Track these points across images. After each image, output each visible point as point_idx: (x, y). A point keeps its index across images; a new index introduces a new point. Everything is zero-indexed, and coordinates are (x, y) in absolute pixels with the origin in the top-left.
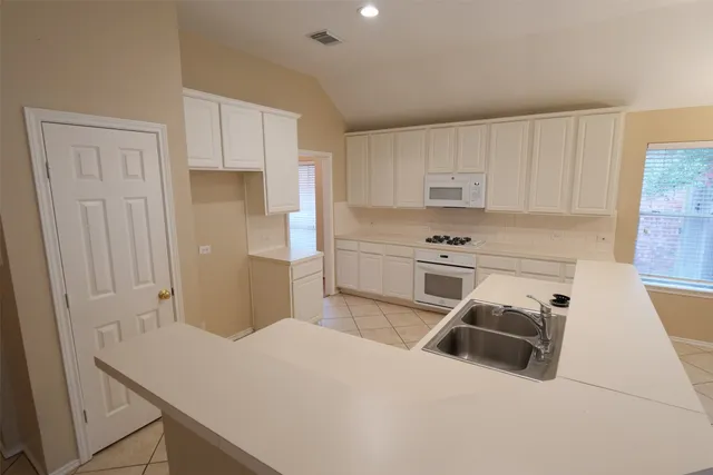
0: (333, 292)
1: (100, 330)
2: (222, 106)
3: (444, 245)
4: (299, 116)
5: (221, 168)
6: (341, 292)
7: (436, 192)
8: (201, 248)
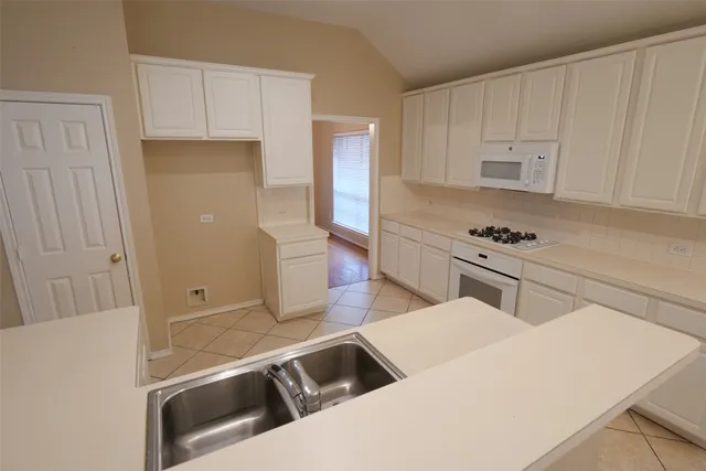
0: (375, 277)
1: (55, 282)
2: (206, 73)
3: (488, 241)
4: (312, 76)
5: (205, 138)
6: (386, 279)
7: (488, 168)
8: (202, 216)
